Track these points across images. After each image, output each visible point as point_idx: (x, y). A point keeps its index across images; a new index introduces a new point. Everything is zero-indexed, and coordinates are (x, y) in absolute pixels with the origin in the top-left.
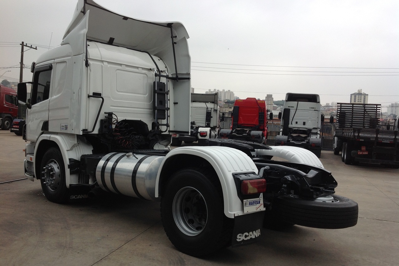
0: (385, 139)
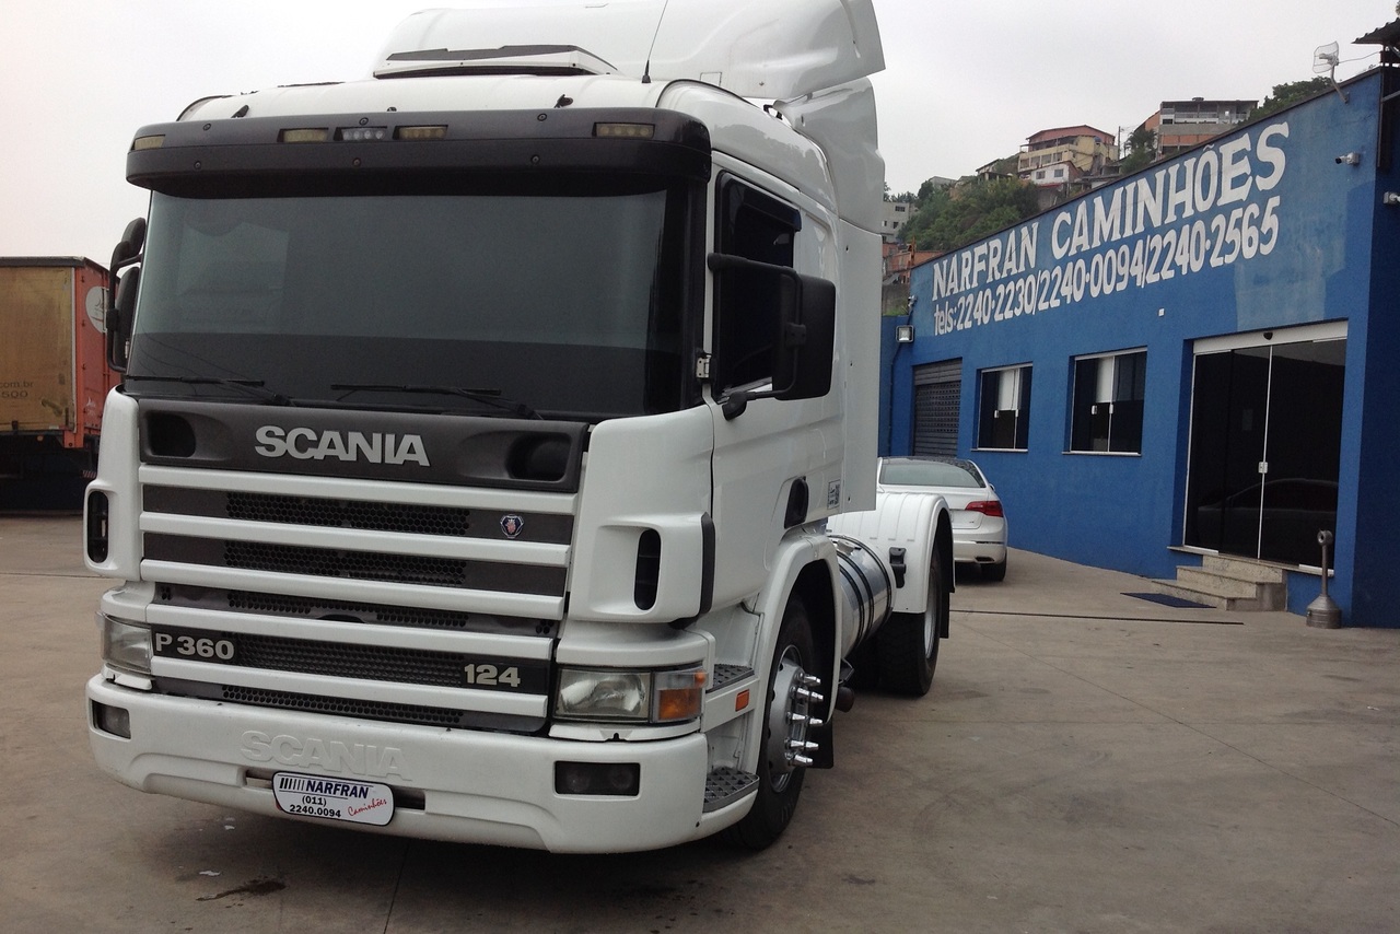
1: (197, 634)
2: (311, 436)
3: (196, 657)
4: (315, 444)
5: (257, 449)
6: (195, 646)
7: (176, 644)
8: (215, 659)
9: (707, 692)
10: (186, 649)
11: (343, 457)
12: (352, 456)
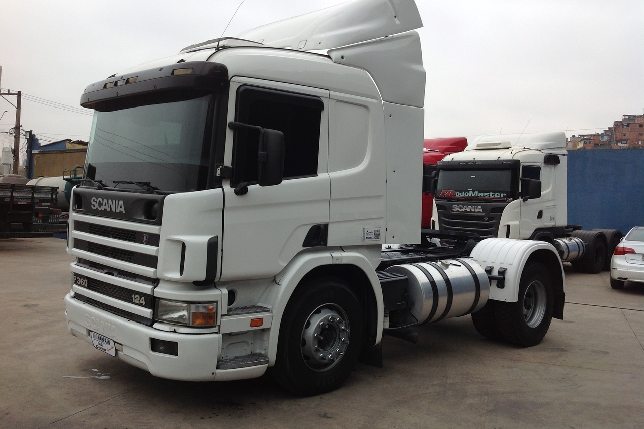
0: (24, 199)
1: (80, 276)
2: (101, 201)
3: (81, 285)
4: (102, 204)
5: (91, 206)
7: (77, 280)
8: (84, 287)
9: (222, 316)
10: (79, 282)
11: (108, 209)
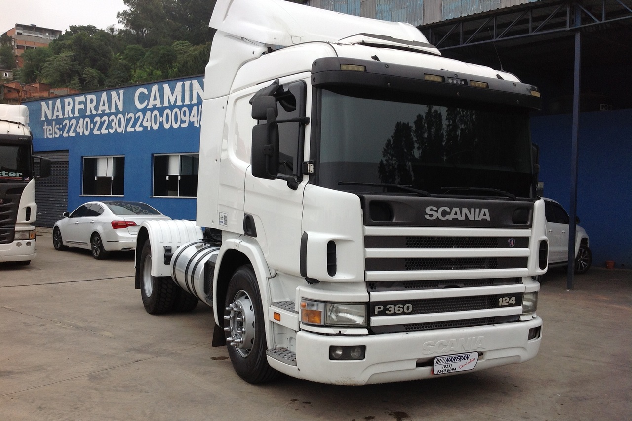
1: (395, 303)
2: (448, 210)
3: (395, 314)
4: (449, 214)
5: (425, 216)
6: (394, 309)
7: (385, 309)
8: (404, 313)
10: (390, 311)
11: (460, 218)
12: (463, 218)
